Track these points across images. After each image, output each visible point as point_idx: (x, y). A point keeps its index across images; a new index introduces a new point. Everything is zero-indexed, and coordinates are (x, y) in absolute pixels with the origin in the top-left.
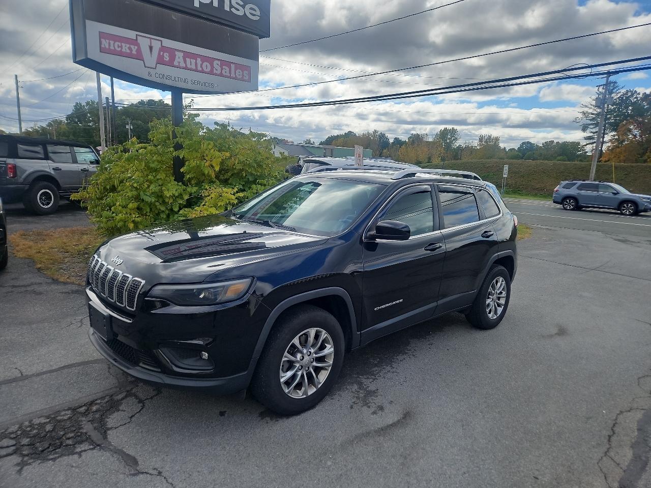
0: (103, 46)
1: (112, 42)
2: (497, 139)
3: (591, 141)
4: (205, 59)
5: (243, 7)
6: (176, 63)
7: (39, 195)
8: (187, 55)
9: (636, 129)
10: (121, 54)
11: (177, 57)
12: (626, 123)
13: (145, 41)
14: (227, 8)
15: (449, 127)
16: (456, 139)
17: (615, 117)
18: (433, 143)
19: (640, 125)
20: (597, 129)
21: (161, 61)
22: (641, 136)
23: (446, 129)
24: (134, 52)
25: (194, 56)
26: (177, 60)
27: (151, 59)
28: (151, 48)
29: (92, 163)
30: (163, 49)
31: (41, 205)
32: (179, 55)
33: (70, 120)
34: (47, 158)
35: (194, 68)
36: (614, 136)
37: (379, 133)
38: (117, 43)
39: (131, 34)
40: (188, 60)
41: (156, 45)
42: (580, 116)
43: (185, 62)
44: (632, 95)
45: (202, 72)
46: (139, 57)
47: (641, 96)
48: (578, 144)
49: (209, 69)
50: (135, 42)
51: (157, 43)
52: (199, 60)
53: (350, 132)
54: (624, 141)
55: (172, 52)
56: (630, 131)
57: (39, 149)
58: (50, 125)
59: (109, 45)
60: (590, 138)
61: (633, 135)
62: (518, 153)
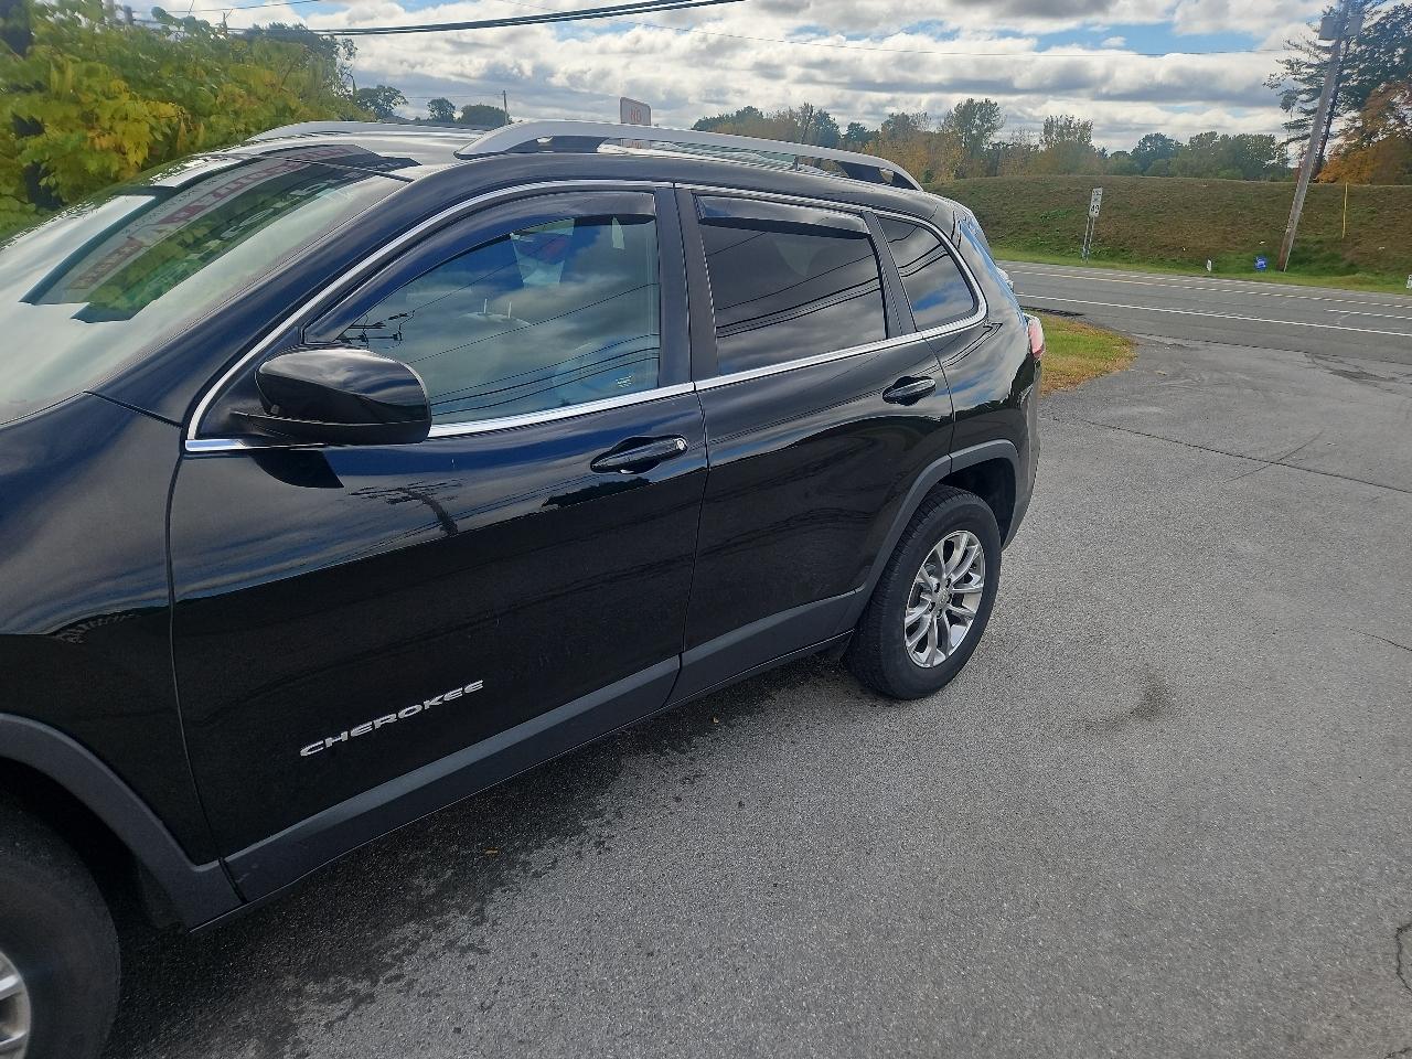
2: (1086, 127)
3: (1301, 133)
9: (1406, 101)
12: (1386, 90)
15: (979, 98)
16: (994, 128)
17: (1361, 73)
18: (941, 136)
20: (1315, 104)
23: (970, 103)
36: (1354, 120)
37: (815, 111)
42: (1281, 69)
48: (1271, 139)
53: (750, 109)
54: (1374, 133)
56: (1392, 107)
60: (1298, 125)
61: (1397, 118)
62: (1132, 162)
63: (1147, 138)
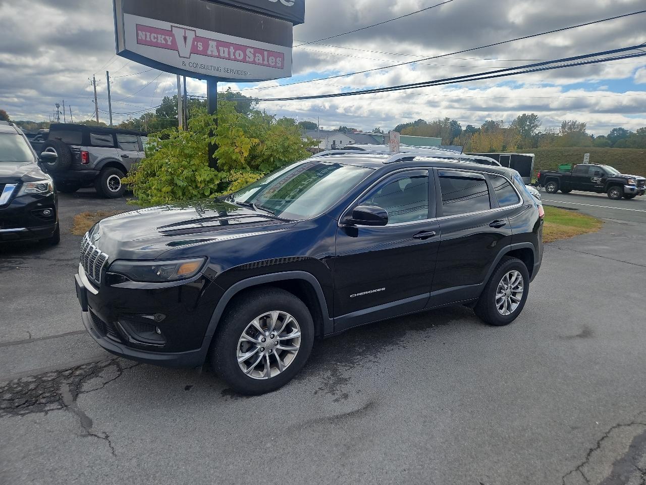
2: (583, 125)
15: (529, 113)
16: (536, 126)
18: (510, 130)
23: (524, 115)
33: (159, 112)
37: (451, 120)
53: (420, 120)
58: (143, 118)
62: (607, 140)
63: (614, 130)
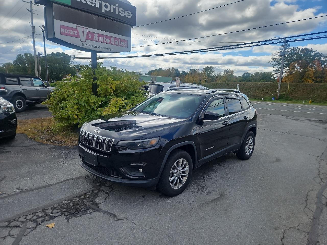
0: (62, 31)
1: (66, 30)
2: (232, 72)
3: (277, 72)
4: (107, 37)
5: (124, 12)
6: (94, 39)
7: (16, 102)
8: (99, 35)
9: (298, 66)
10: (70, 35)
11: (95, 36)
12: (294, 63)
13: (80, 29)
14: (117, 13)
15: (209, 66)
16: (213, 72)
17: (288, 60)
18: (202, 73)
19: (300, 64)
20: (280, 66)
21: (87, 38)
22: (300, 69)
23: (207, 66)
24: (76, 34)
25: (103, 36)
26: (95, 38)
27: (83, 38)
28: (83, 32)
29: (40, 86)
30: (89, 32)
31: (18, 108)
32: (96, 35)
33: (15, 63)
34: (20, 84)
35: (102, 41)
36: (288, 69)
37: (175, 69)
38: (68, 30)
39: (74, 26)
40: (100, 37)
41: (86, 31)
42: (272, 60)
43: (98, 38)
44: (296, 50)
45: (106, 43)
46: (78, 36)
47: (300, 50)
48: (271, 73)
49: (109, 42)
50: (76, 29)
51: (86, 30)
52: (105, 37)
53: (160, 68)
54: (292, 72)
55: (93, 34)
56: (295, 67)
57: (15, 79)
58: (4, 65)
59: (65, 31)
60: (276, 71)
61: (297, 69)
62: (242, 78)
63: (245, 73)
